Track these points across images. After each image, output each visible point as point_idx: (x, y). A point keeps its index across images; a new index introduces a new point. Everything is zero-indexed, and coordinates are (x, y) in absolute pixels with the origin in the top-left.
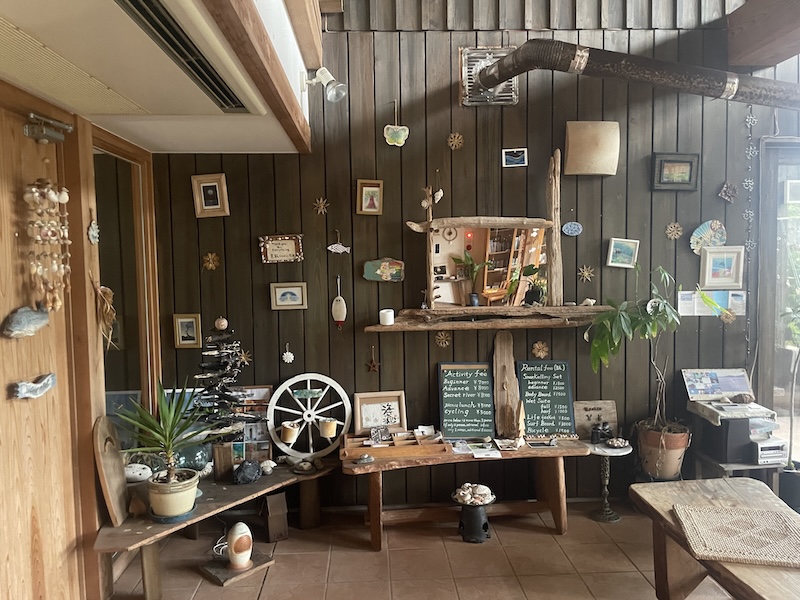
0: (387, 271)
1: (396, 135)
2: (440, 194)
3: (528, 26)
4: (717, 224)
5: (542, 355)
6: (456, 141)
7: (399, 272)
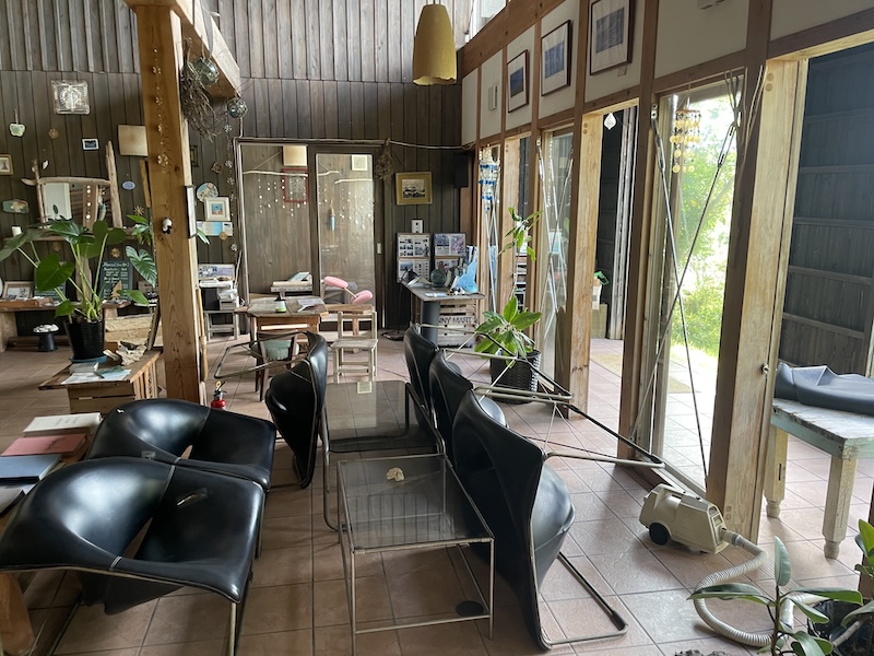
0: (17, 207)
1: (17, 130)
2: (46, 164)
3: (92, 69)
4: (211, 185)
5: (116, 255)
6: (54, 134)
7: (25, 208)
